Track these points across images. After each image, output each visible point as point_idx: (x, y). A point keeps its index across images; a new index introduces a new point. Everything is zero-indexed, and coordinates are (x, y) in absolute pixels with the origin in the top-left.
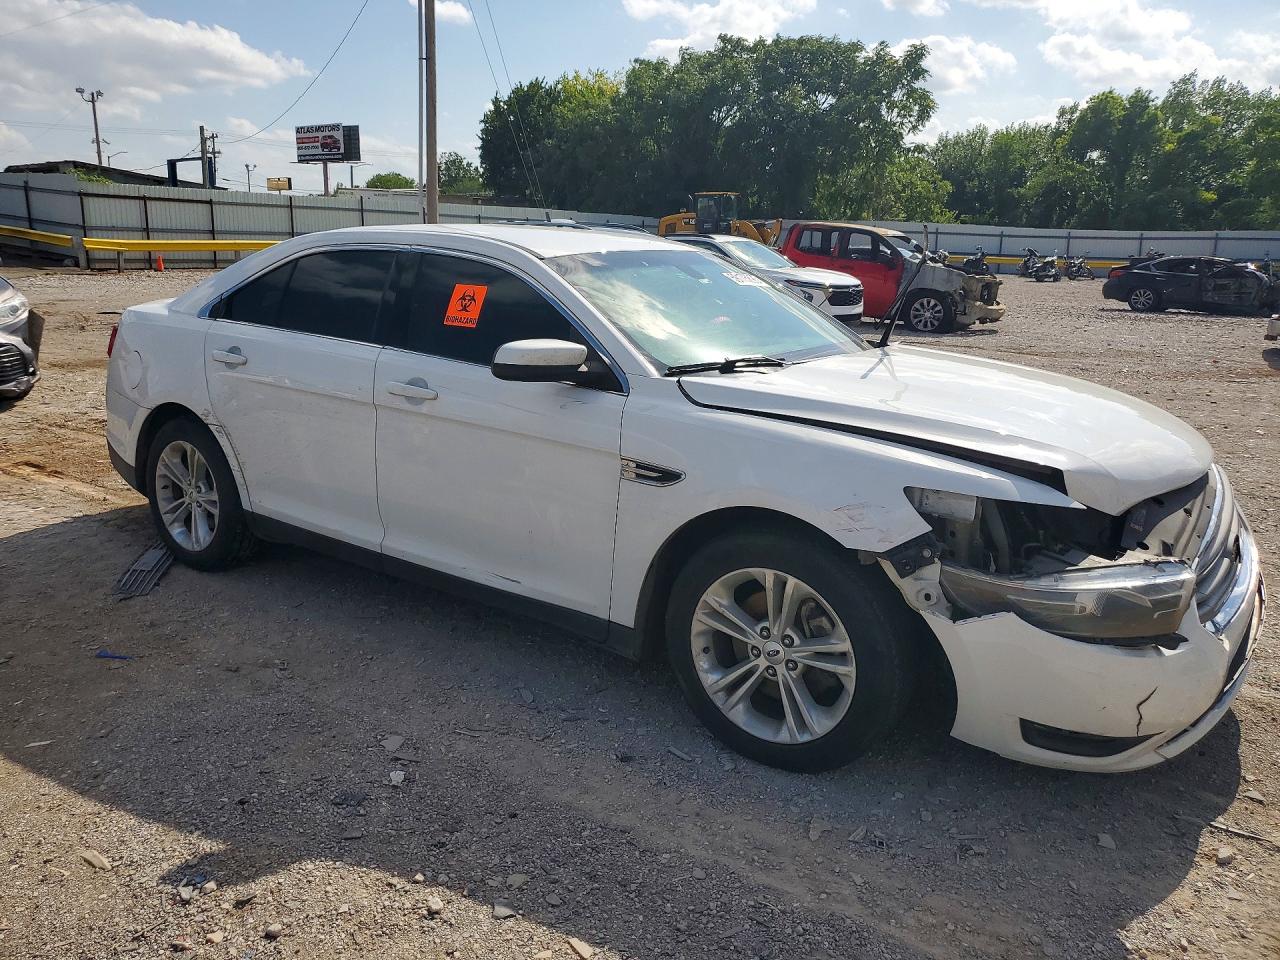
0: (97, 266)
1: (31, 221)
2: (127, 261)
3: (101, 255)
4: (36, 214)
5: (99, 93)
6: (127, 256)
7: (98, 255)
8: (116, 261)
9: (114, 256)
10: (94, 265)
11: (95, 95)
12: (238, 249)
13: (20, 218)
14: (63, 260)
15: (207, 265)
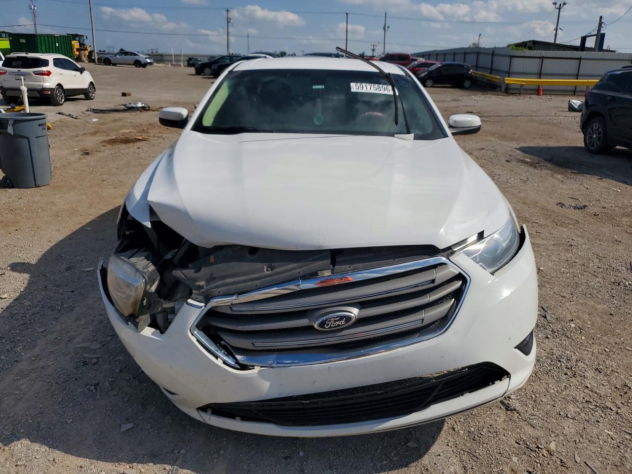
0: (511, 92)
1: (492, 70)
2: (524, 89)
3: (515, 87)
4: (494, 67)
5: (565, 4)
6: (525, 87)
7: (513, 86)
8: (519, 89)
9: (519, 87)
10: (508, 91)
11: (562, 5)
12: (588, 84)
13: (487, 68)
14: (496, 88)
15: (570, 93)
